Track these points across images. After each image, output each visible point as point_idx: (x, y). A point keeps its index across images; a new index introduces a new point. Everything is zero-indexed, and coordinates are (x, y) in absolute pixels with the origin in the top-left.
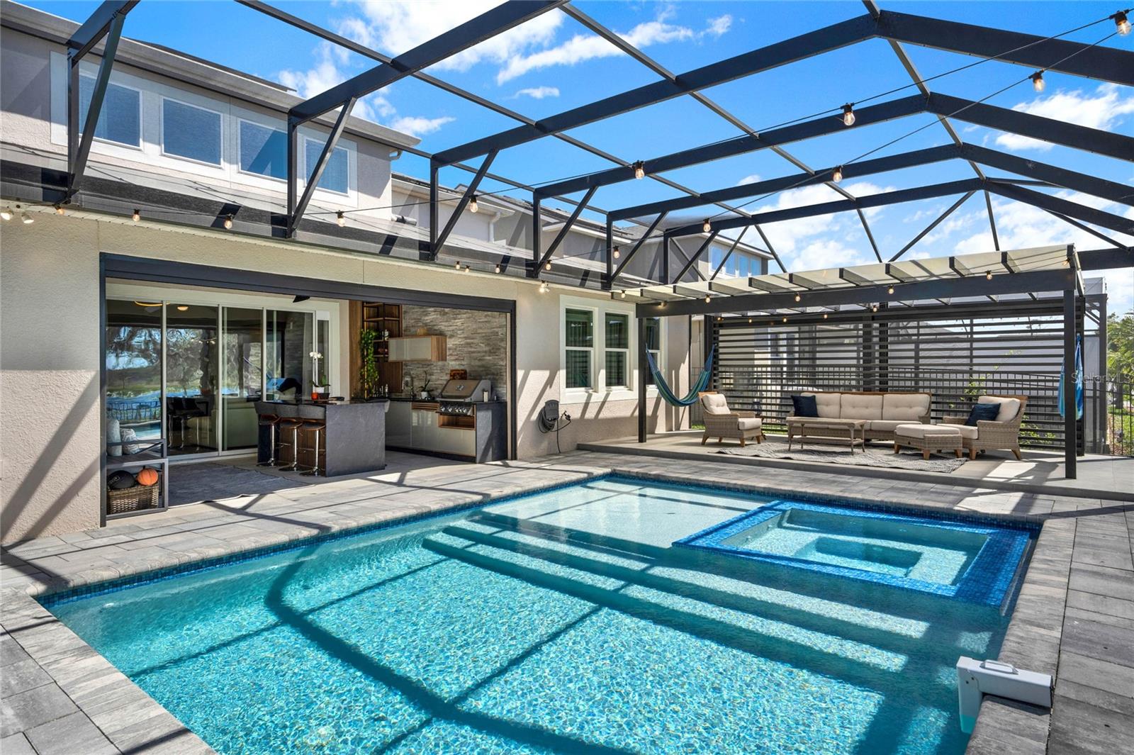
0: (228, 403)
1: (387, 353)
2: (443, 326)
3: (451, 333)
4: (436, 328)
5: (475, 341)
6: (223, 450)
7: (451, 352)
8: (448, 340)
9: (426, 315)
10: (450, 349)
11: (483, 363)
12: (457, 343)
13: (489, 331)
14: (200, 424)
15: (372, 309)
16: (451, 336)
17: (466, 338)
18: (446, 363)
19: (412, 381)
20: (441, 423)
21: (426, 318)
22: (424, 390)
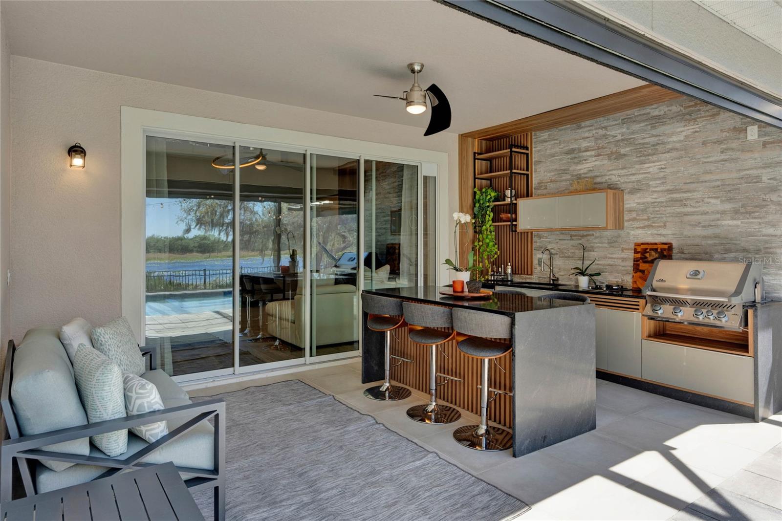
0: (317, 286)
1: (516, 220)
2: (615, 176)
3: (630, 186)
4: (599, 180)
5: (696, 195)
6: (311, 355)
7: (634, 215)
8: (626, 197)
9: (580, 162)
10: (630, 211)
11: (717, 231)
12: (649, 200)
13: (734, 175)
14: (280, 311)
15: (484, 162)
16: (633, 191)
17: (670, 191)
18: (621, 232)
19: (551, 259)
20: (646, 334)
21: (579, 167)
22: (583, 274)
